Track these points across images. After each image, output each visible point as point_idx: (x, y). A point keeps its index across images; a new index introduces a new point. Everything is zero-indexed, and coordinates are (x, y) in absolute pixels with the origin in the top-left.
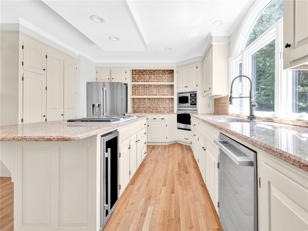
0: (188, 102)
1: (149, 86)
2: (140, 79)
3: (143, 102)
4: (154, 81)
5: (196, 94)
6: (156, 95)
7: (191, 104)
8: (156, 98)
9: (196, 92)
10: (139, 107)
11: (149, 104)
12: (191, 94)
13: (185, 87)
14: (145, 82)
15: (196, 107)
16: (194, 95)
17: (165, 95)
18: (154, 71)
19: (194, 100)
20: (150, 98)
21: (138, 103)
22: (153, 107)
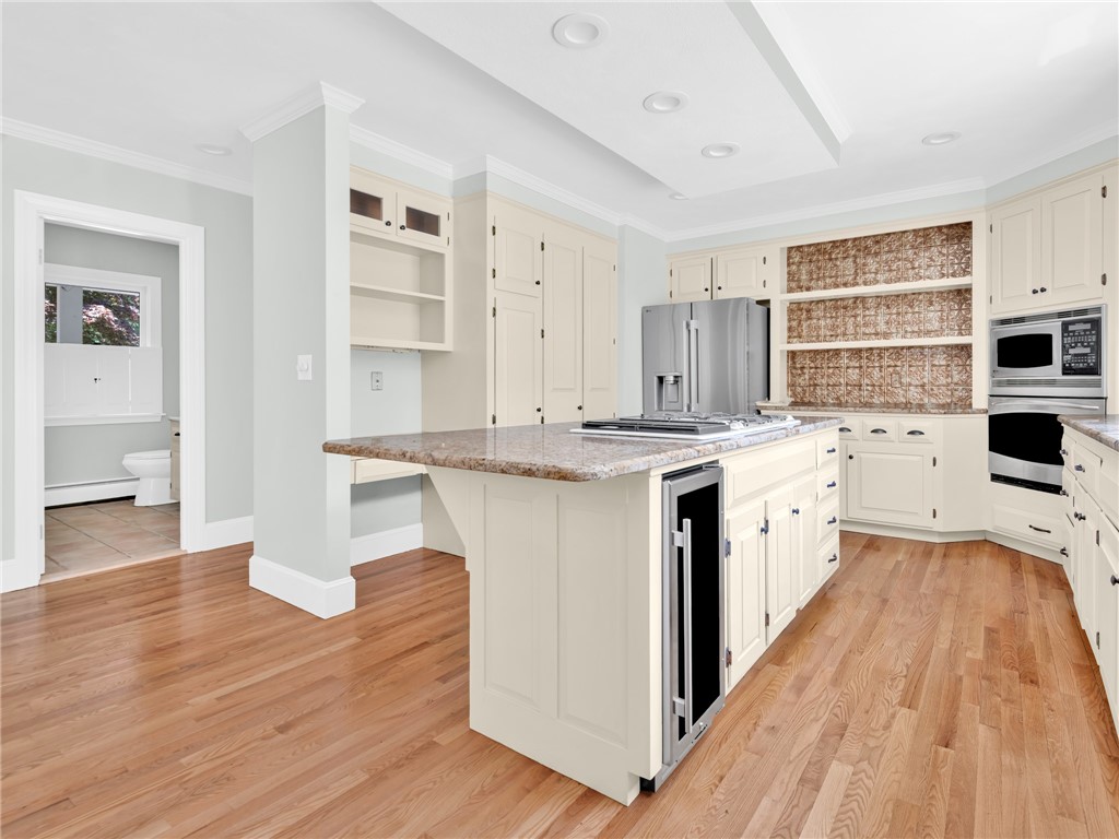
0: (1049, 362)
1: (855, 302)
2: (818, 279)
3: (831, 365)
4: (876, 282)
5: (1096, 324)
6: (886, 335)
7: (1067, 370)
8: (887, 349)
9: (1098, 310)
10: (816, 385)
11: (854, 375)
12: (1065, 326)
13: (1035, 292)
14: (837, 286)
15: (1098, 384)
16: (1088, 326)
17: (928, 333)
18: (878, 239)
19: (1088, 350)
20: (860, 350)
21: (812, 371)
22: (873, 385)
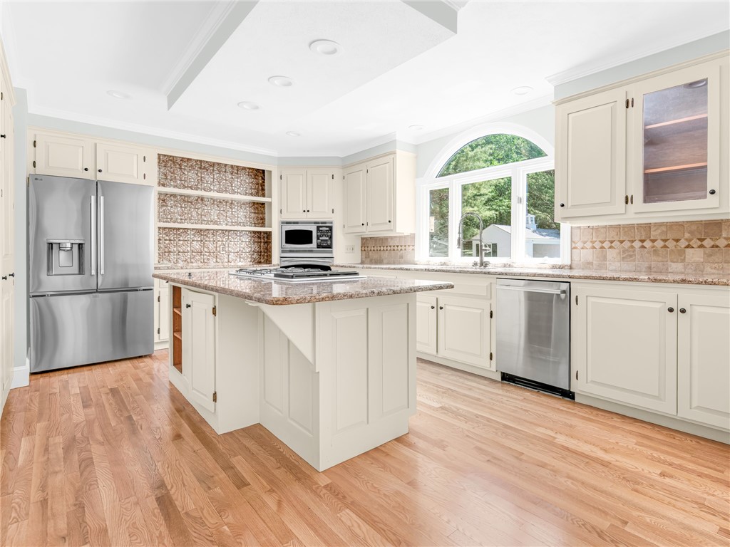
0: (311, 242)
1: (197, 200)
2: (171, 180)
3: (181, 239)
4: (210, 190)
5: (331, 228)
6: (216, 223)
7: (319, 246)
8: (217, 231)
9: (332, 223)
10: (170, 252)
11: (196, 245)
12: (318, 227)
13: (304, 211)
14: (185, 187)
15: (331, 252)
16: (328, 229)
17: (239, 224)
18: (212, 165)
19: (327, 238)
20: (201, 230)
21: (167, 242)
22: (209, 252)
